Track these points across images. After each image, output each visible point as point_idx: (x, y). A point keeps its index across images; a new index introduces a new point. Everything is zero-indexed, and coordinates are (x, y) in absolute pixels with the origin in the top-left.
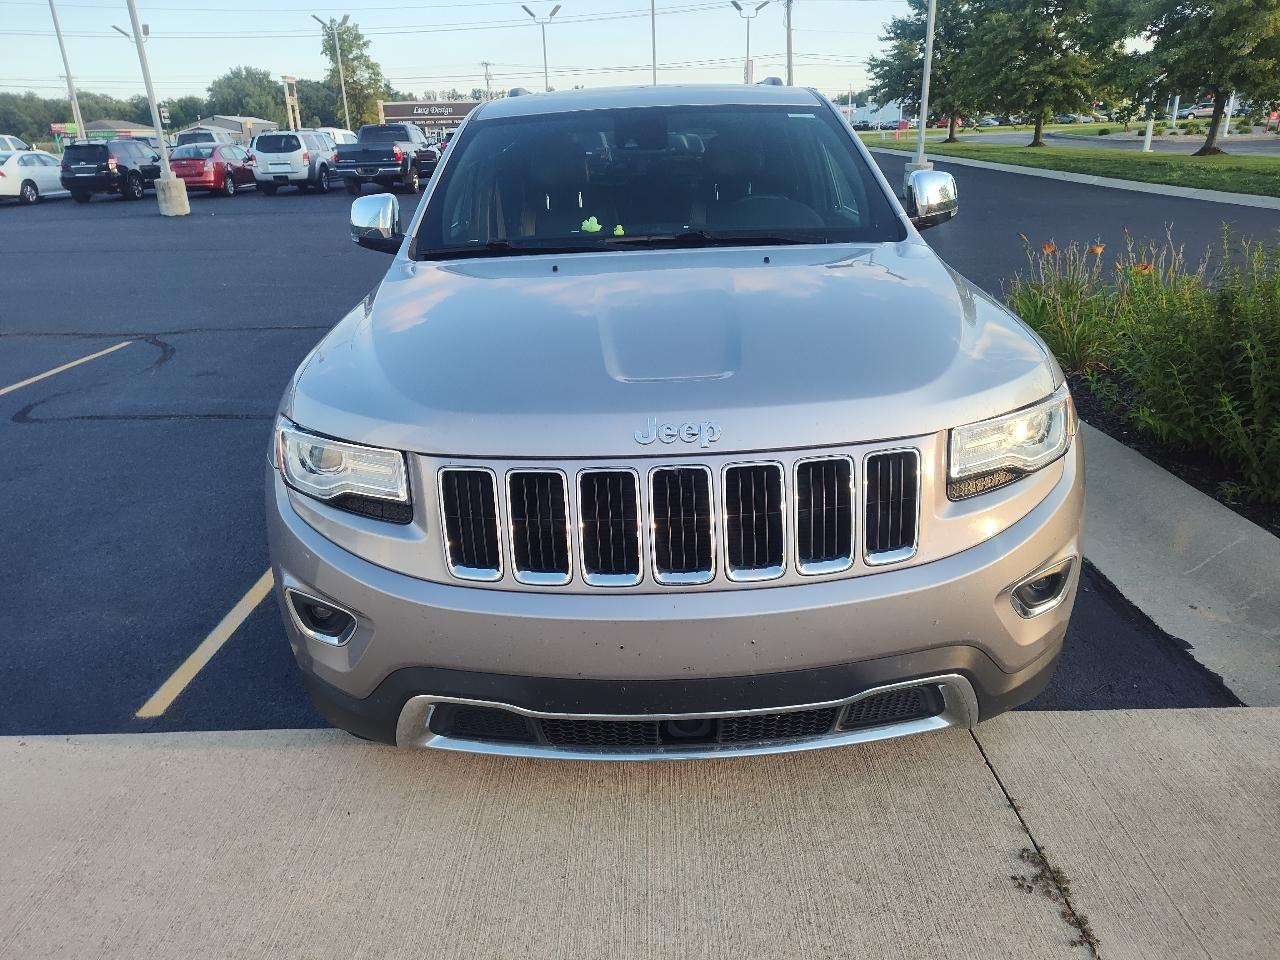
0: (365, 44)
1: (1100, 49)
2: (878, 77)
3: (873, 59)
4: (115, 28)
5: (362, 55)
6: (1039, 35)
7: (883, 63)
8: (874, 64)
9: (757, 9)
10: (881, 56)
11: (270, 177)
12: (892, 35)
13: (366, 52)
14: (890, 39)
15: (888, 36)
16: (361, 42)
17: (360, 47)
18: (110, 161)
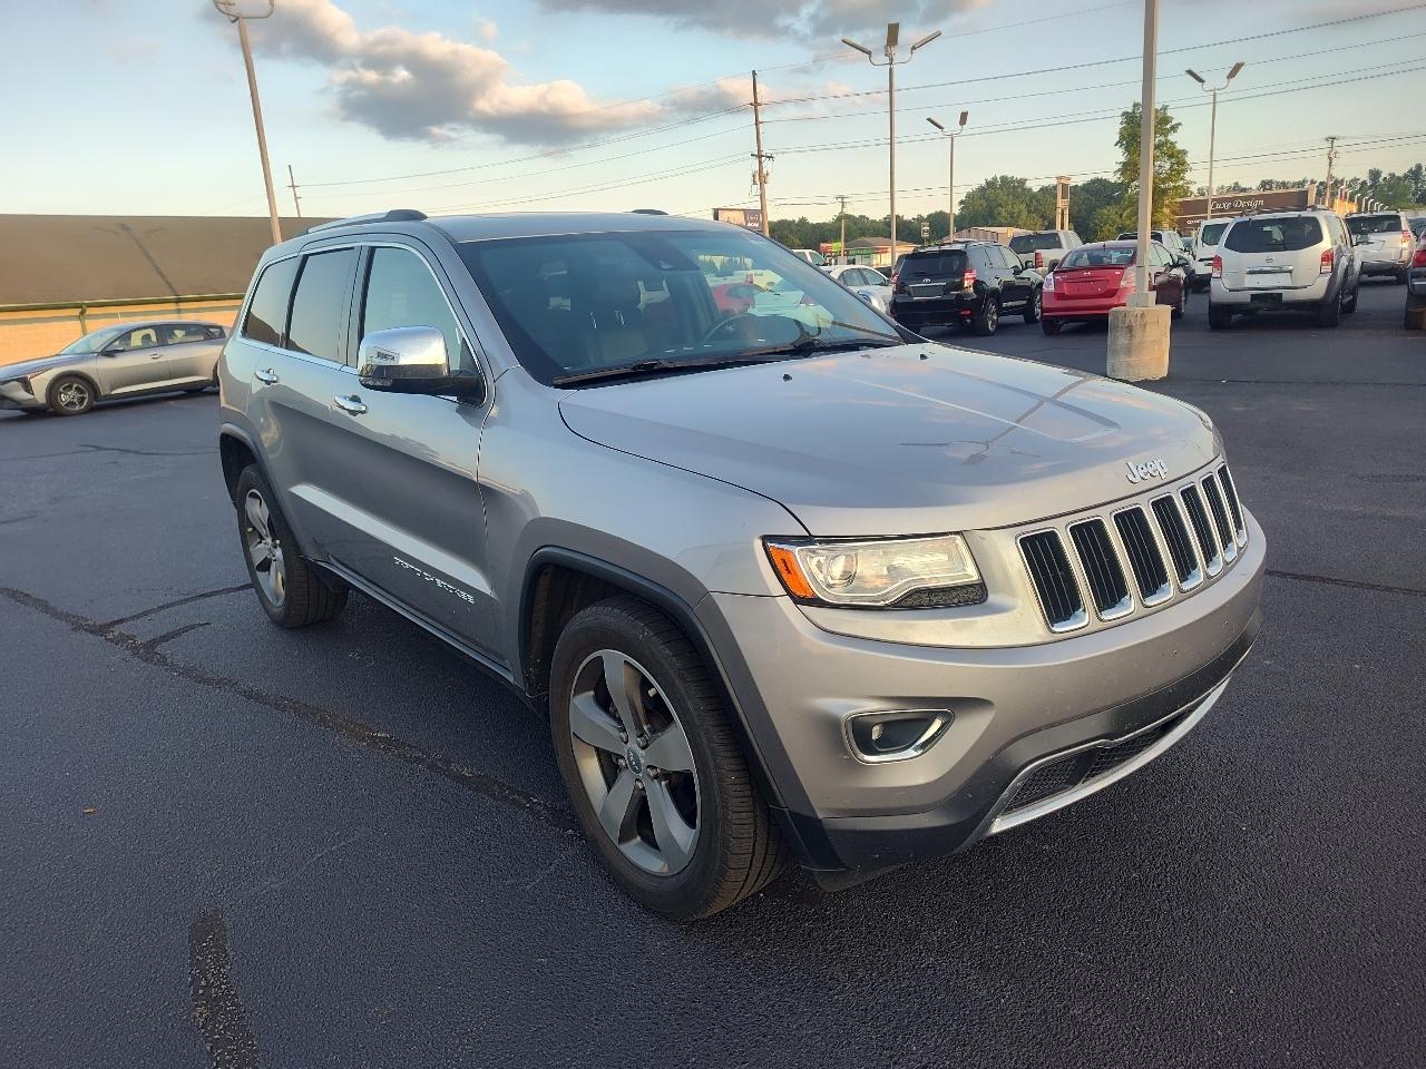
0: (1174, 128)
4: (933, 122)
5: (1167, 141)
11: (1245, 297)
13: (1172, 137)
16: (1168, 126)
17: (1165, 133)
18: (967, 275)
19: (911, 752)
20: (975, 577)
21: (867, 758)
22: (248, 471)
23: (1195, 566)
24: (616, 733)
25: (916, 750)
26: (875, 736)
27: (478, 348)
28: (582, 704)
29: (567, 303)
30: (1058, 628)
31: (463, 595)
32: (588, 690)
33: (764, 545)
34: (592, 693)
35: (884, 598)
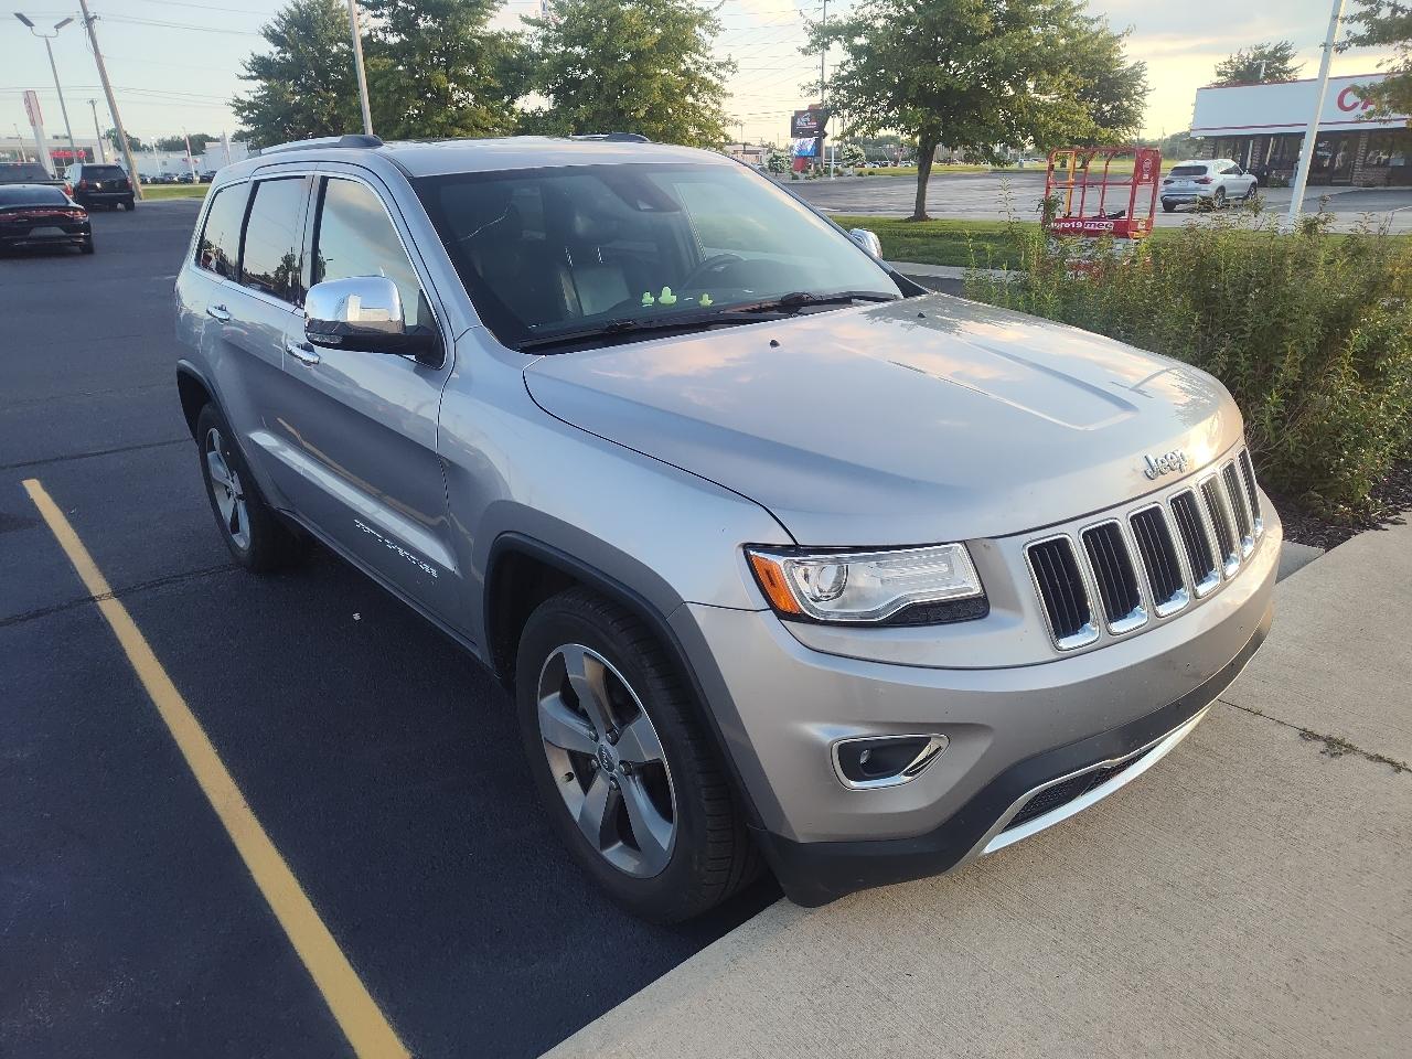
1: (509, 102)
2: (247, 121)
3: (238, 100)
6: (434, 84)
7: (251, 106)
8: (240, 107)
9: (57, 27)
10: (248, 98)
12: (254, 74)
14: (252, 78)
15: (249, 74)
19: (901, 778)
20: (977, 590)
21: (854, 784)
22: (206, 409)
23: (1211, 567)
24: (585, 731)
25: (906, 774)
26: (863, 761)
27: (435, 300)
28: (549, 704)
29: (541, 236)
30: (1065, 643)
31: (426, 568)
32: (553, 692)
33: (745, 553)
34: (558, 693)
35: (876, 613)
